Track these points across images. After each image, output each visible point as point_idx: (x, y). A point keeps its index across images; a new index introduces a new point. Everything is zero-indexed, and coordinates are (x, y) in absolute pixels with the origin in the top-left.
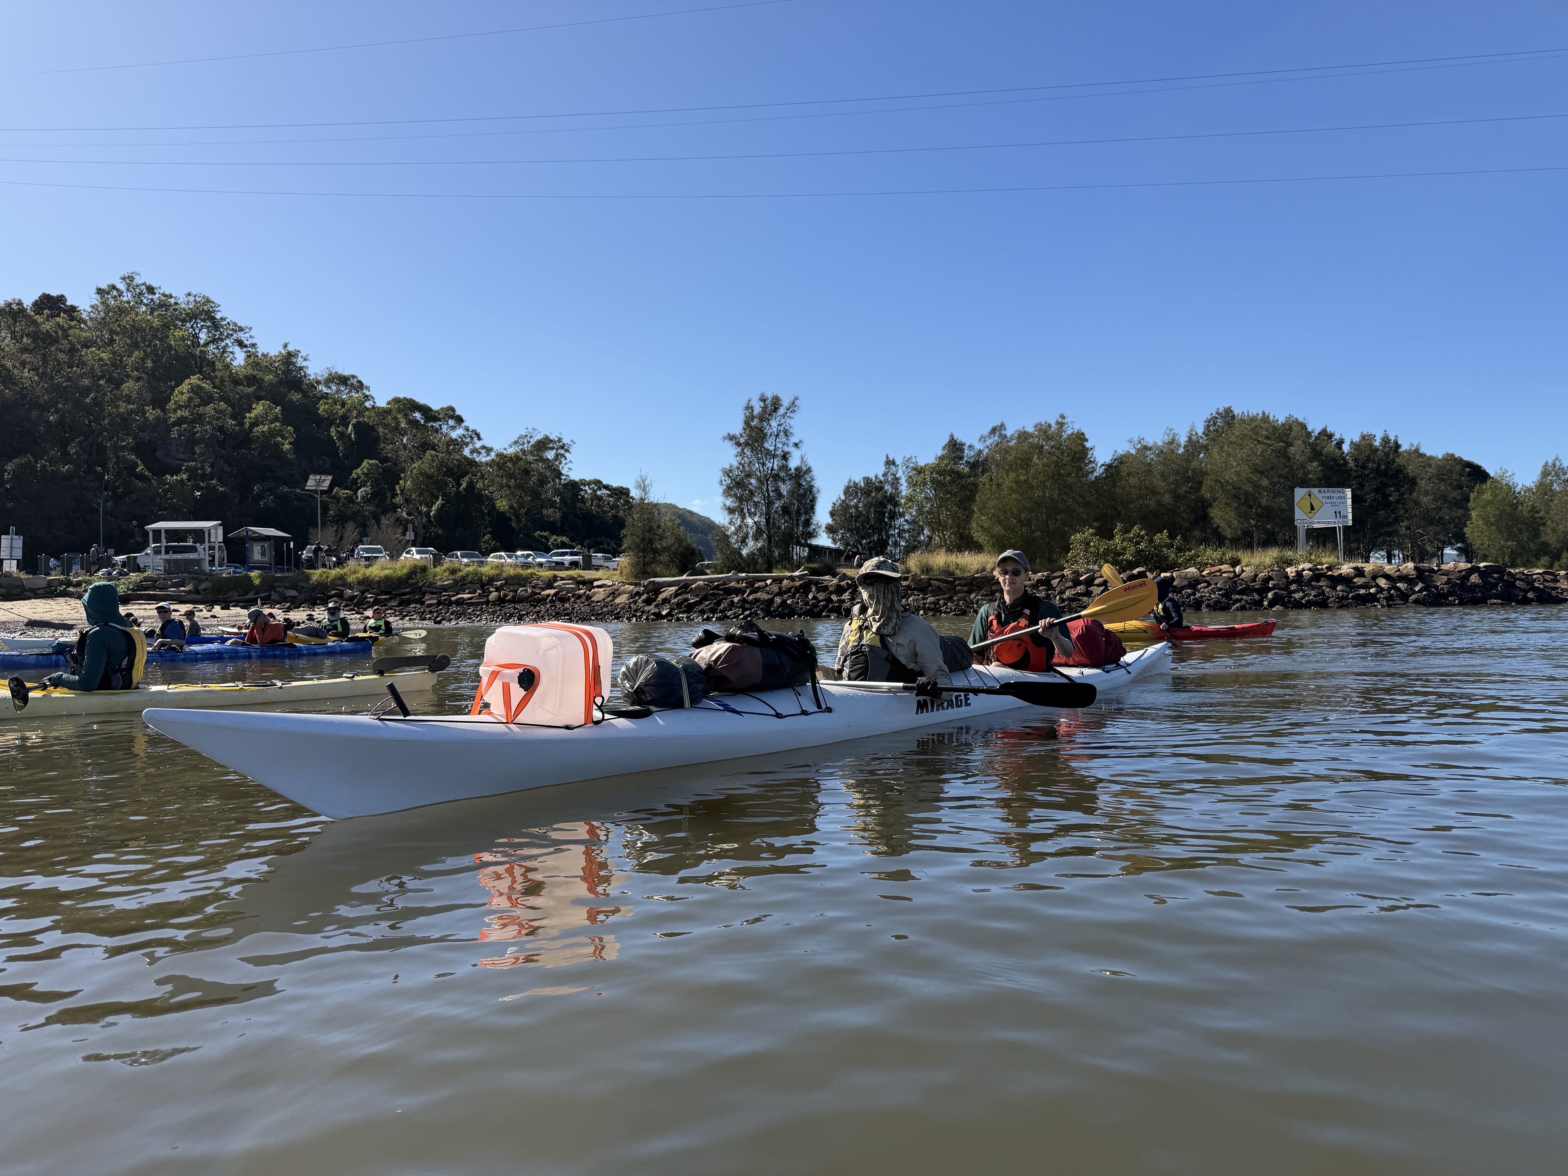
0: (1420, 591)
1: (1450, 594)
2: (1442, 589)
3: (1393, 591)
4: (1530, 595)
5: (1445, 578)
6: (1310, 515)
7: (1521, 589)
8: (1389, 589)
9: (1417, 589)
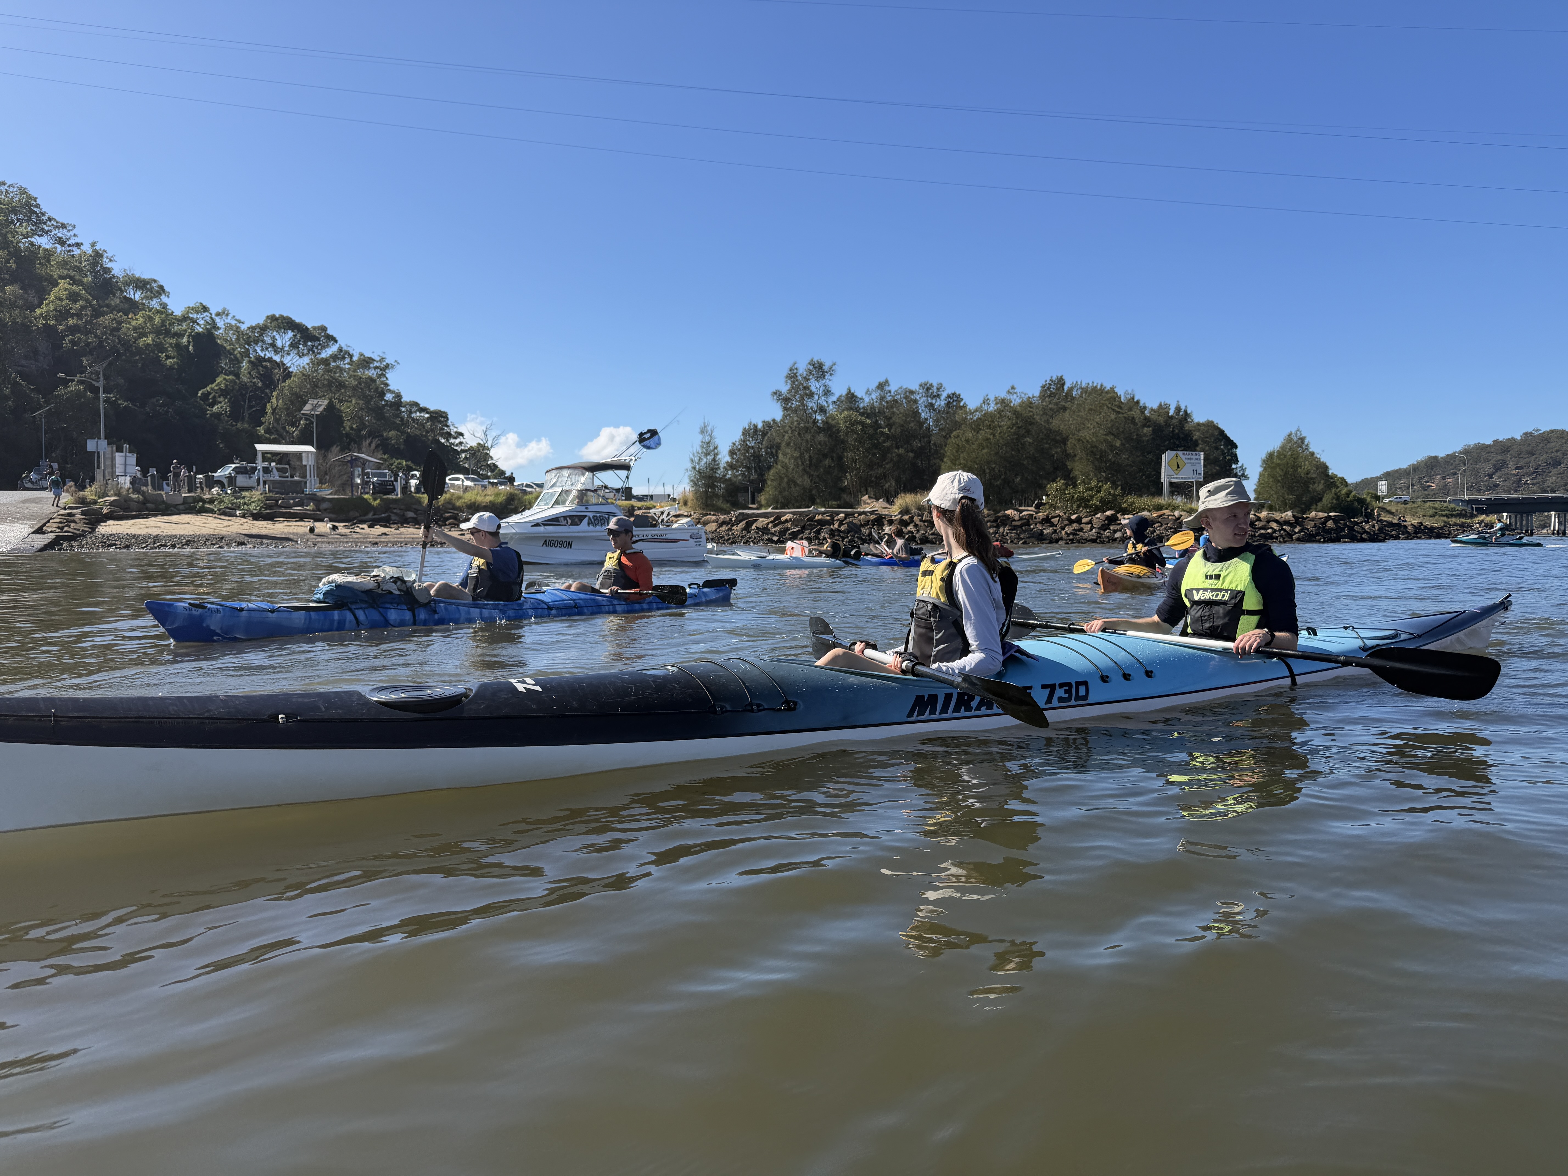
0: (1299, 532)
1: (1318, 534)
2: (1312, 531)
3: (1282, 532)
4: (1364, 536)
5: (1312, 523)
6: (1177, 472)
7: (1358, 532)
8: (1280, 530)
9: (1297, 530)
